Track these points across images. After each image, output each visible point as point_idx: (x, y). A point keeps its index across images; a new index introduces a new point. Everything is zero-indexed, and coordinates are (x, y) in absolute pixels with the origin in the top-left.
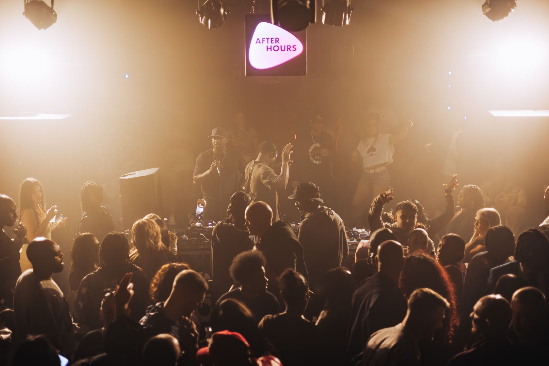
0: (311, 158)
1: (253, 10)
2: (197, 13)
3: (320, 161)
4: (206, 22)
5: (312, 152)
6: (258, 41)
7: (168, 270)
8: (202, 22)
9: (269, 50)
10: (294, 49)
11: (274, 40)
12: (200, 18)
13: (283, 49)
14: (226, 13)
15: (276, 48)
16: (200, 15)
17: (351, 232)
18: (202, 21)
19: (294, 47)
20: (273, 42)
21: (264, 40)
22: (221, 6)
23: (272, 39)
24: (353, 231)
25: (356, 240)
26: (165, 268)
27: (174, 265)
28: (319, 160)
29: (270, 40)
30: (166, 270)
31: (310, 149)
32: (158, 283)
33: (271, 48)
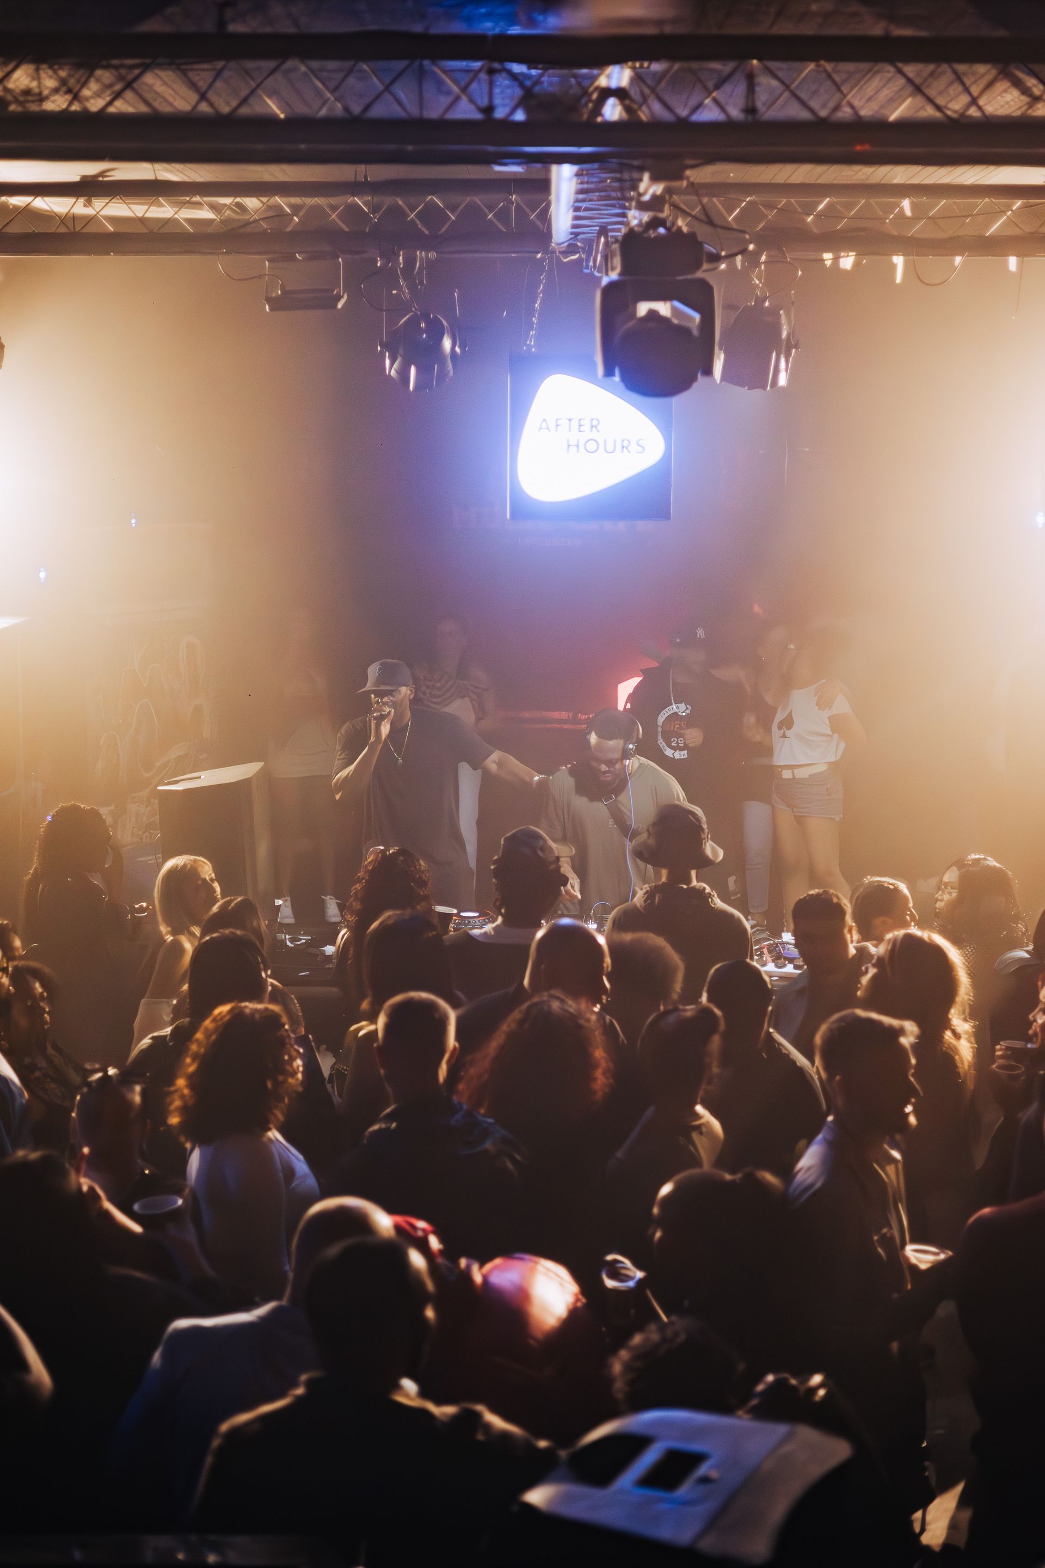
0: (661, 742)
1: (531, 341)
2: (379, 348)
3: (685, 752)
4: (404, 374)
5: (663, 724)
6: (544, 425)
7: (227, 1018)
8: (393, 373)
9: (573, 449)
10: (640, 449)
11: (586, 423)
12: (387, 362)
13: (610, 448)
14: (458, 349)
15: (592, 446)
16: (387, 354)
17: (777, 944)
18: (391, 368)
19: (641, 443)
20: (582, 428)
21: (559, 422)
22: (446, 331)
23: (582, 422)
24: (783, 943)
25: (792, 966)
26: (221, 1013)
27: (246, 1007)
28: (681, 749)
29: (575, 424)
30: (223, 1018)
31: (660, 717)
32: (202, 1050)
33: (577, 446)
